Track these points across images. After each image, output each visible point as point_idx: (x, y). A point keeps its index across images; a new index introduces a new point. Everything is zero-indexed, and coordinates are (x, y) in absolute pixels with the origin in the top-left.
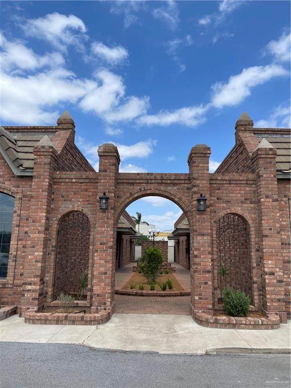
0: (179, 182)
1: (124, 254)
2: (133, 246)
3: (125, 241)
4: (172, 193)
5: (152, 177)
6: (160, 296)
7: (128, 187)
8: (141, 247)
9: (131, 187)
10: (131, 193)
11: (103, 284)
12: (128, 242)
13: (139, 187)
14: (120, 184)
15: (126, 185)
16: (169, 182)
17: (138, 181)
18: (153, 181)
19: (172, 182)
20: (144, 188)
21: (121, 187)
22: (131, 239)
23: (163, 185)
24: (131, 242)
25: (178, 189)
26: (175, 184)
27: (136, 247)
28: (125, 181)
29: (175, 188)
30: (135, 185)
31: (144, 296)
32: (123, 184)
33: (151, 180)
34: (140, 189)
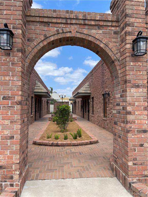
0: (105, 24)
1: (43, 109)
2: (49, 104)
3: (43, 101)
4: (96, 37)
5: (72, 16)
6: (73, 146)
7: (42, 27)
8: (53, 105)
9: (46, 28)
10: (45, 36)
11: (8, 152)
12: (46, 103)
13: (55, 29)
14: (31, 23)
15: (38, 24)
16: (93, 23)
17: (54, 20)
18: (74, 22)
19: (97, 23)
20: (63, 30)
21: (33, 27)
22: (47, 101)
23: (86, 27)
24: (48, 102)
25: (104, 33)
26: (100, 27)
27: (50, 105)
28: (38, 19)
29: (101, 32)
30: (51, 25)
31: (59, 146)
32: (35, 24)
33: (71, 19)
34: (57, 31)
